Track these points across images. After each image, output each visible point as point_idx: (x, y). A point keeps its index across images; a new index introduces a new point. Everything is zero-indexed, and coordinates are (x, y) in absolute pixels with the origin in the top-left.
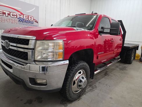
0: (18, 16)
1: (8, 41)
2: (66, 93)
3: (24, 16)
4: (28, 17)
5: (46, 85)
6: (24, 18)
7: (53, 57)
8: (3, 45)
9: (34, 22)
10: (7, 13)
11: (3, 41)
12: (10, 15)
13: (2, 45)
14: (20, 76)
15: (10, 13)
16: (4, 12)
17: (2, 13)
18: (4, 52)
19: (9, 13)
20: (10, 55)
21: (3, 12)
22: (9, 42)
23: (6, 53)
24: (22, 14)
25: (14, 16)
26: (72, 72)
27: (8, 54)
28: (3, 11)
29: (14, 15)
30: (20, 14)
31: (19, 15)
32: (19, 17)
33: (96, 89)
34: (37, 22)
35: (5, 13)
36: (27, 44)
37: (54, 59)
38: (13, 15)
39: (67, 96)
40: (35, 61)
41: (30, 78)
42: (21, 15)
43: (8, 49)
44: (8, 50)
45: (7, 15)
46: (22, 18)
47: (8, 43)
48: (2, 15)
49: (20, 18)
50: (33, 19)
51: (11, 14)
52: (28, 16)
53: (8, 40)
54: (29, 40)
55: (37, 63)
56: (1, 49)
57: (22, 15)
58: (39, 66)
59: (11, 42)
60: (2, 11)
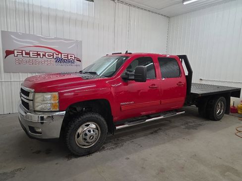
0: (55, 56)
3: (62, 55)
4: (68, 56)
5: (41, 133)
6: (63, 57)
9: (75, 60)
10: (41, 54)
12: (45, 56)
16: (39, 53)
19: (44, 53)
21: (37, 54)
24: (59, 52)
28: (37, 52)
29: (50, 55)
34: (80, 61)
35: (39, 55)
38: (48, 56)
40: (35, 111)
42: (58, 55)
45: (42, 57)
46: (60, 57)
48: (36, 57)
49: (57, 58)
50: (75, 58)
51: (47, 54)
52: (68, 54)
55: (37, 113)
57: (60, 54)
58: (37, 116)
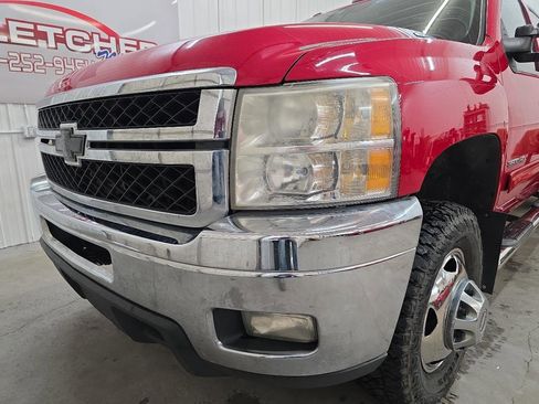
0: (98, 44)
1: (74, 125)
2: (399, 378)
3: (122, 42)
4: (138, 47)
6: (122, 51)
7: (330, 185)
8: (51, 150)
10: (51, 32)
11: (51, 134)
12: (64, 41)
13: (44, 155)
14: (155, 304)
15: (64, 33)
16: (40, 28)
17: (32, 34)
18: (57, 187)
19: (60, 31)
20: (89, 194)
21: (35, 31)
22: (79, 127)
23: (70, 188)
25: (82, 45)
26: (426, 264)
27: (81, 191)
28: (35, 25)
29: (80, 40)
30: (106, 37)
31: (101, 40)
32: (102, 48)
33: (505, 339)
35: (44, 36)
36: (190, 118)
37: (341, 198)
38: (75, 43)
39: (406, 392)
40: (233, 213)
41: (217, 312)
42: (109, 41)
43: (78, 164)
44: (80, 170)
45: (52, 44)
47: (77, 132)
48: (33, 42)
49: (104, 51)
51: (69, 35)
52: (138, 42)
53: (73, 120)
54: (200, 89)
55: (243, 221)
56: (42, 178)
57: (113, 39)
59: (90, 127)
60: (32, 27)
